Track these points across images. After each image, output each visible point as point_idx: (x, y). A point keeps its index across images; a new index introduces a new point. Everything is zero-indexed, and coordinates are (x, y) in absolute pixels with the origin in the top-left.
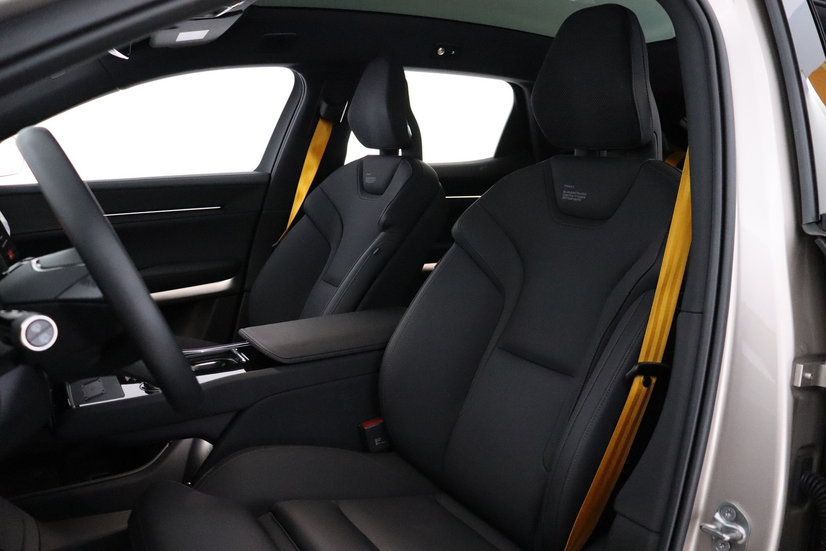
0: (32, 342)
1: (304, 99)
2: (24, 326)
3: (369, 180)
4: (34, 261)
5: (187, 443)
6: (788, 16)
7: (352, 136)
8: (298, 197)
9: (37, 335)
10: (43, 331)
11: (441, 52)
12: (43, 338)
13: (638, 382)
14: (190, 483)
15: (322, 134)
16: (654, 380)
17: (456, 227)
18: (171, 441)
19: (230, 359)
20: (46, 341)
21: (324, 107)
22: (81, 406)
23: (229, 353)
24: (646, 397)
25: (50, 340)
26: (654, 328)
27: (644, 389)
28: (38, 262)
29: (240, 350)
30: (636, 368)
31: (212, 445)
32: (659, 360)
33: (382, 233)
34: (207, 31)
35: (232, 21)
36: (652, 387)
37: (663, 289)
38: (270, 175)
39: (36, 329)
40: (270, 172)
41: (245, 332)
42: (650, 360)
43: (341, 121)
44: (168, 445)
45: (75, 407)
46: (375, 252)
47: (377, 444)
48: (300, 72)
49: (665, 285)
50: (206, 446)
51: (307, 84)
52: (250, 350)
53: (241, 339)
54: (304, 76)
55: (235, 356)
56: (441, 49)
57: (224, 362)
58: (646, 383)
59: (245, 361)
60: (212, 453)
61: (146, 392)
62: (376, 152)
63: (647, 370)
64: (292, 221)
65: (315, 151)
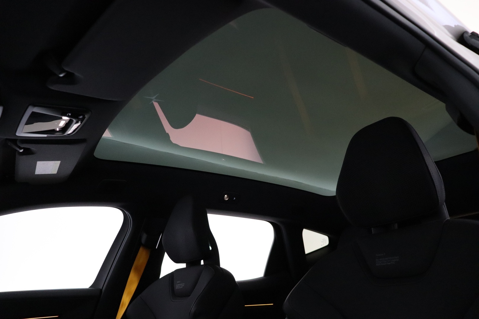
3: (179, 286)
7: (166, 255)
8: (122, 305)
21: (144, 237)
38: (101, 290)
43: (157, 248)
51: (133, 221)
54: (131, 214)
56: (226, 196)
65: (137, 270)
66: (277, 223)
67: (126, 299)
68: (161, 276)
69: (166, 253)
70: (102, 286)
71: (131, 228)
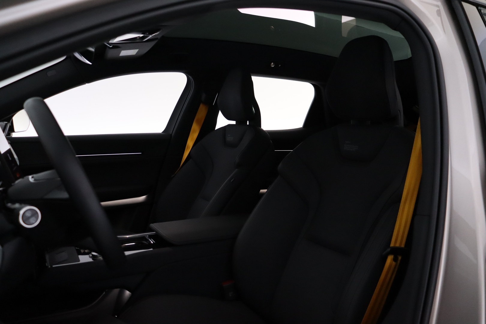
0: (26, 222)
1: (192, 92)
2: (21, 212)
3: (229, 138)
4: (30, 177)
5: (116, 291)
6: (479, 44)
7: (220, 113)
9: (29, 218)
10: (32, 216)
11: (273, 65)
12: (32, 220)
13: (390, 259)
14: (116, 316)
15: (202, 112)
16: (400, 258)
17: (280, 165)
18: (107, 290)
19: (144, 242)
20: (34, 222)
21: (204, 96)
22: (54, 266)
23: (143, 238)
24: (395, 268)
25: (36, 221)
26: (400, 226)
27: (394, 263)
28: (32, 177)
29: (150, 237)
30: (389, 250)
31: (131, 293)
32: (403, 246)
33: (236, 170)
34: (138, 50)
35: (152, 44)
36: (399, 262)
37: (405, 203)
38: (171, 135)
39: (28, 214)
40: (171, 133)
41: (154, 226)
42: (398, 245)
44: (104, 293)
45: (50, 267)
46: (232, 181)
47: (230, 295)
48: (190, 76)
49: (406, 200)
50: (127, 293)
52: (156, 237)
53: (151, 230)
55: (147, 240)
57: (140, 244)
58: (395, 260)
59: (152, 243)
60: (131, 298)
61: (93, 259)
62: (234, 122)
63: (395, 251)
64: (183, 163)
66: (318, 85)
67: (190, 143)
68: (217, 128)
69: (220, 111)
70: (171, 132)
71: (193, 90)
